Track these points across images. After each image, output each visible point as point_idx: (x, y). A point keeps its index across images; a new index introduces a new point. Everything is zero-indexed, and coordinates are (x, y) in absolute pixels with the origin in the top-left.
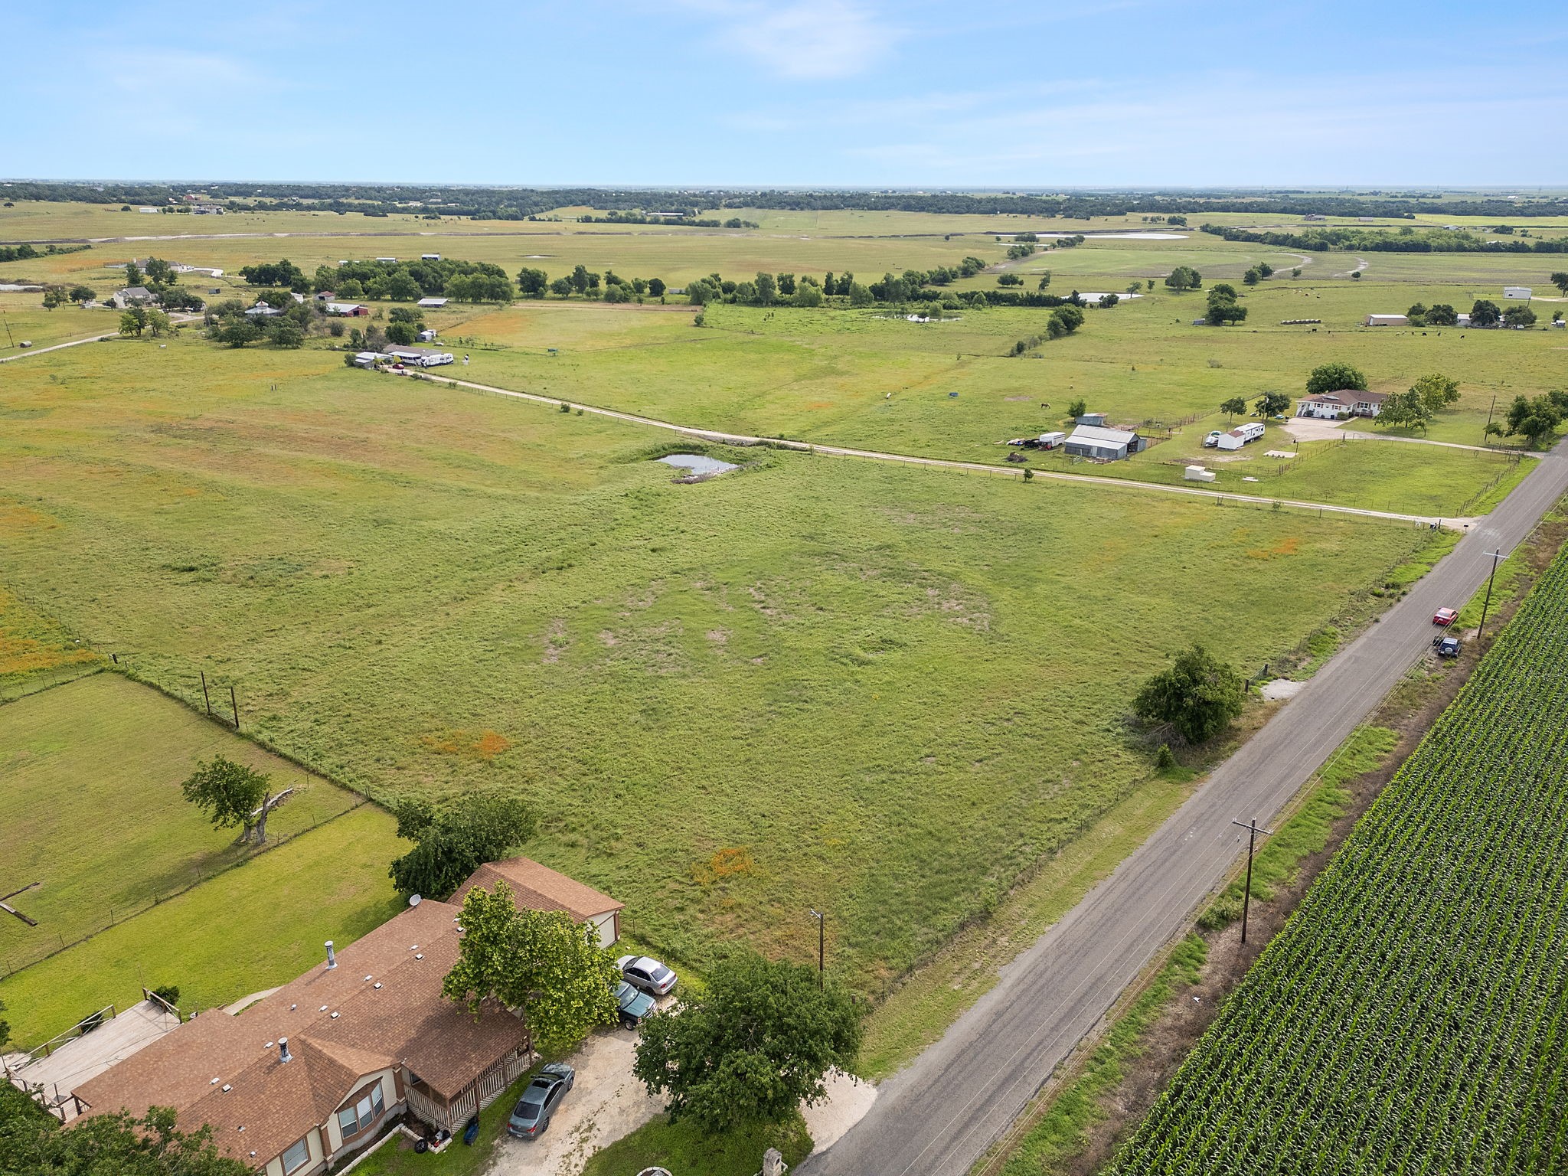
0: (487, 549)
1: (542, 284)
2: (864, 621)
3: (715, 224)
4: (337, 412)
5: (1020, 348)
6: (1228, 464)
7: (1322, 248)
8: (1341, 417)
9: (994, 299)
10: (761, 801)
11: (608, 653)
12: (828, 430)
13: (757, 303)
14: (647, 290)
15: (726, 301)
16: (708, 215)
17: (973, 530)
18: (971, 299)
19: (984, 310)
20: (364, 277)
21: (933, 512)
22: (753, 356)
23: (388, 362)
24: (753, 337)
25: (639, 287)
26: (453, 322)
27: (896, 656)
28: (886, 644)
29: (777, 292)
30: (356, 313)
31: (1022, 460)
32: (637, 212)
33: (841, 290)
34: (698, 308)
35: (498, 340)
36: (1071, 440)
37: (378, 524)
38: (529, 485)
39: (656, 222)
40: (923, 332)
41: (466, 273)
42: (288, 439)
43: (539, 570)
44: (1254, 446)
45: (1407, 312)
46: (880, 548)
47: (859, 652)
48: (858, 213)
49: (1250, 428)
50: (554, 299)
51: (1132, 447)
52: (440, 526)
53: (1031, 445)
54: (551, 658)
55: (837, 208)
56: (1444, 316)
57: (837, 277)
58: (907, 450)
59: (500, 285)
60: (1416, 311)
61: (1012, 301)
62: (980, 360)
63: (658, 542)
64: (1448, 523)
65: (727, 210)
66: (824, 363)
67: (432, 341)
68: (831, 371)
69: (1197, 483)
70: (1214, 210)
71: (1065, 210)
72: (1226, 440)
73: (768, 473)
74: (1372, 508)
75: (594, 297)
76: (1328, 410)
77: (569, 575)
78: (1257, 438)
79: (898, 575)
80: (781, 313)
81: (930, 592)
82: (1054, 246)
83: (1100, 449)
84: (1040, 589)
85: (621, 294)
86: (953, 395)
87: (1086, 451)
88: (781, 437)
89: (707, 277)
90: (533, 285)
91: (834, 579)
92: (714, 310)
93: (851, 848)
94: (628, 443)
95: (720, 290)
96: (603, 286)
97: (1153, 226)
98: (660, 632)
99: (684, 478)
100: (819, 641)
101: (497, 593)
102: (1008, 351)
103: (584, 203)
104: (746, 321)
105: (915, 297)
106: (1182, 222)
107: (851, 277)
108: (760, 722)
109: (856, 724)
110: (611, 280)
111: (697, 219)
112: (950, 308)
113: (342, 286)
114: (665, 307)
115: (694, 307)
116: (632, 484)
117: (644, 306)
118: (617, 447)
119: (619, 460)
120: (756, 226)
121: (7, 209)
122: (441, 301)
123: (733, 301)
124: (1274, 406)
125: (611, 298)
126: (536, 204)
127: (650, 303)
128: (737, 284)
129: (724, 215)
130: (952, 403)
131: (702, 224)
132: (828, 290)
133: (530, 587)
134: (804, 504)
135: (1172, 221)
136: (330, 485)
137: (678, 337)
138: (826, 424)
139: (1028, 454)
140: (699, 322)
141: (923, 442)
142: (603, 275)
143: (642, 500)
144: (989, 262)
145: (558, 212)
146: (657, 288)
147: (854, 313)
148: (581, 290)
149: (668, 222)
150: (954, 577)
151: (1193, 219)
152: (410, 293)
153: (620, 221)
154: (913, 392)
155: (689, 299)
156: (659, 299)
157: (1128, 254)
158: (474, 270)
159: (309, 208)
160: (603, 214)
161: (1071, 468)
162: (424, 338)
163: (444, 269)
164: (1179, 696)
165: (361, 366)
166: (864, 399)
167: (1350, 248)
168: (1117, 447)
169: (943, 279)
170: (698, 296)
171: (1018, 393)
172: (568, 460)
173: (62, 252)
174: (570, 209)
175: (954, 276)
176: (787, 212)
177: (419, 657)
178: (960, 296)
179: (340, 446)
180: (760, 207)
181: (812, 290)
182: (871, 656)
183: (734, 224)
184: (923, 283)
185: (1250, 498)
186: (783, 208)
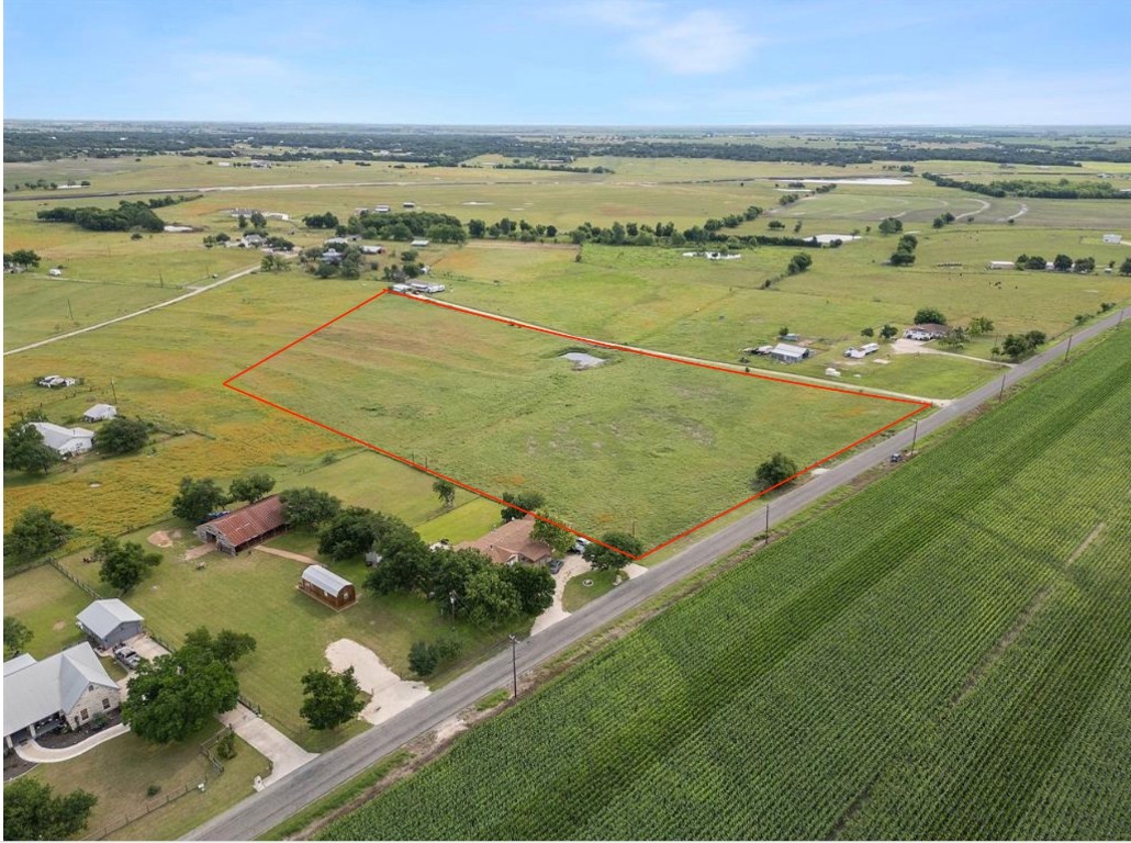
0: (494, 404)
1: (482, 229)
2: (659, 439)
3: (585, 170)
4: (397, 325)
5: (768, 284)
6: (850, 367)
7: (1001, 195)
8: (926, 339)
9: (763, 241)
10: (615, 501)
11: (554, 449)
12: (651, 340)
13: (613, 243)
14: (545, 232)
15: (594, 242)
16: (581, 163)
17: (714, 399)
18: (748, 241)
19: (756, 250)
20: (378, 225)
21: (697, 389)
22: (611, 286)
23: (410, 290)
24: (611, 270)
25: (540, 231)
26: (435, 259)
27: (670, 454)
28: (666, 450)
29: (626, 235)
30: (379, 252)
31: (747, 361)
32: (532, 159)
33: (665, 233)
34: (577, 246)
35: (466, 273)
36: (775, 351)
37: (442, 390)
38: (504, 370)
39: (545, 168)
40: (714, 267)
41: (436, 222)
42: (381, 342)
43: (519, 414)
44: (869, 357)
45: (1016, 259)
46: (669, 407)
47: (654, 452)
48: (684, 160)
49: (871, 346)
50: (490, 239)
51: (805, 355)
52: (470, 391)
53: (754, 352)
54: (532, 450)
55: (669, 156)
56: (1037, 264)
57: (664, 225)
58: (691, 353)
59: (459, 232)
60: (1022, 259)
61: (774, 242)
62: (743, 292)
63: (568, 402)
64: (937, 402)
65: (594, 158)
66: (651, 292)
67: (428, 274)
68: (656, 298)
69: (830, 378)
70: (937, 158)
71: (829, 159)
72: (855, 353)
73: (619, 366)
74: (907, 393)
75: (513, 238)
76: (919, 335)
77: (531, 416)
78: (874, 352)
79: (677, 420)
80: (628, 250)
81: (689, 428)
82: (813, 193)
83: (788, 357)
84: (737, 429)
85: (531, 235)
86: (722, 317)
87: (781, 357)
88: (626, 344)
89: (582, 225)
90: (477, 230)
91: (647, 422)
92: (588, 248)
93: (646, 516)
94: (547, 346)
95: (590, 233)
96: (518, 229)
97: (889, 172)
98: (573, 442)
99: (576, 367)
100: (639, 448)
101: (503, 424)
102: (760, 285)
103: (496, 152)
104: (607, 257)
105: (713, 239)
106: (910, 169)
107: (672, 225)
108: (615, 477)
109: (651, 477)
110: (524, 226)
111: (573, 166)
112: (734, 248)
113: (365, 231)
114: (557, 246)
115: (574, 246)
116: (552, 370)
117: (545, 245)
118: (542, 348)
119: (543, 357)
120: (613, 172)
121: (137, 163)
122: (425, 242)
123: (598, 242)
124: (889, 333)
125: (524, 240)
126: (465, 153)
127: (548, 242)
128: (602, 229)
129: (591, 162)
130: (720, 323)
131: (577, 170)
132: (658, 233)
133: (516, 421)
134: (636, 383)
135: (904, 169)
136: (413, 368)
137: (566, 271)
138: (650, 336)
139: (753, 358)
140: (578, 259)
141: (699, 349)
142: (519, 222)
143: (558, 379)
144: (765, 207)
145: (480, 159)
146: (552, 231)
147: (672, 251)
148: (506, 233)
149: (554, 169)
150: (700, 422)
151: (921, 167)
152: (405, 235)
153: (521, 167)
154: (699, 314)
155: (572, 240)
156: (553, 239)
157: (863, 200)
158: (441, 221)
159: (319, 157)
160: (510, 161)
161: (771, 367)
162: (423, 272)
163: (423, 219)
164: (770, 470)
165: (397, 293)
166: (671, 319)
167: (1021, 195)
168: (797, 355)
169: (732, 223)
170: (577, 239)
171: (758, 316)
172: (520, 356)
173: (187, 200)
174: (487, 156)
175: (741, 220)
176: (634, 159)
177: (481, 449)
178: (741, 239)
179: (407, 346)
180: (617, 155)
181: (648, 235)
182: (660, 454)
183: (598, 171)
184: (719, 226)
185: (853, 387)
186: (632, 156)
